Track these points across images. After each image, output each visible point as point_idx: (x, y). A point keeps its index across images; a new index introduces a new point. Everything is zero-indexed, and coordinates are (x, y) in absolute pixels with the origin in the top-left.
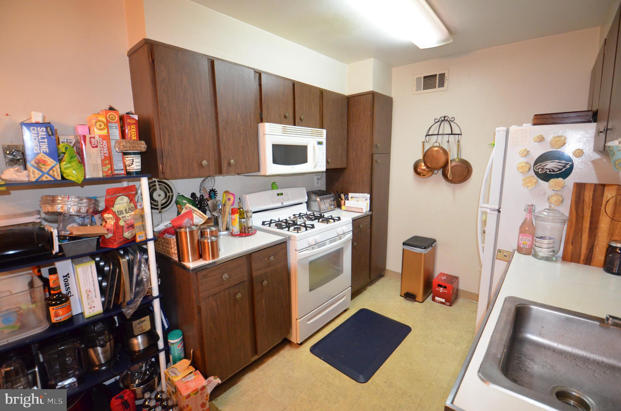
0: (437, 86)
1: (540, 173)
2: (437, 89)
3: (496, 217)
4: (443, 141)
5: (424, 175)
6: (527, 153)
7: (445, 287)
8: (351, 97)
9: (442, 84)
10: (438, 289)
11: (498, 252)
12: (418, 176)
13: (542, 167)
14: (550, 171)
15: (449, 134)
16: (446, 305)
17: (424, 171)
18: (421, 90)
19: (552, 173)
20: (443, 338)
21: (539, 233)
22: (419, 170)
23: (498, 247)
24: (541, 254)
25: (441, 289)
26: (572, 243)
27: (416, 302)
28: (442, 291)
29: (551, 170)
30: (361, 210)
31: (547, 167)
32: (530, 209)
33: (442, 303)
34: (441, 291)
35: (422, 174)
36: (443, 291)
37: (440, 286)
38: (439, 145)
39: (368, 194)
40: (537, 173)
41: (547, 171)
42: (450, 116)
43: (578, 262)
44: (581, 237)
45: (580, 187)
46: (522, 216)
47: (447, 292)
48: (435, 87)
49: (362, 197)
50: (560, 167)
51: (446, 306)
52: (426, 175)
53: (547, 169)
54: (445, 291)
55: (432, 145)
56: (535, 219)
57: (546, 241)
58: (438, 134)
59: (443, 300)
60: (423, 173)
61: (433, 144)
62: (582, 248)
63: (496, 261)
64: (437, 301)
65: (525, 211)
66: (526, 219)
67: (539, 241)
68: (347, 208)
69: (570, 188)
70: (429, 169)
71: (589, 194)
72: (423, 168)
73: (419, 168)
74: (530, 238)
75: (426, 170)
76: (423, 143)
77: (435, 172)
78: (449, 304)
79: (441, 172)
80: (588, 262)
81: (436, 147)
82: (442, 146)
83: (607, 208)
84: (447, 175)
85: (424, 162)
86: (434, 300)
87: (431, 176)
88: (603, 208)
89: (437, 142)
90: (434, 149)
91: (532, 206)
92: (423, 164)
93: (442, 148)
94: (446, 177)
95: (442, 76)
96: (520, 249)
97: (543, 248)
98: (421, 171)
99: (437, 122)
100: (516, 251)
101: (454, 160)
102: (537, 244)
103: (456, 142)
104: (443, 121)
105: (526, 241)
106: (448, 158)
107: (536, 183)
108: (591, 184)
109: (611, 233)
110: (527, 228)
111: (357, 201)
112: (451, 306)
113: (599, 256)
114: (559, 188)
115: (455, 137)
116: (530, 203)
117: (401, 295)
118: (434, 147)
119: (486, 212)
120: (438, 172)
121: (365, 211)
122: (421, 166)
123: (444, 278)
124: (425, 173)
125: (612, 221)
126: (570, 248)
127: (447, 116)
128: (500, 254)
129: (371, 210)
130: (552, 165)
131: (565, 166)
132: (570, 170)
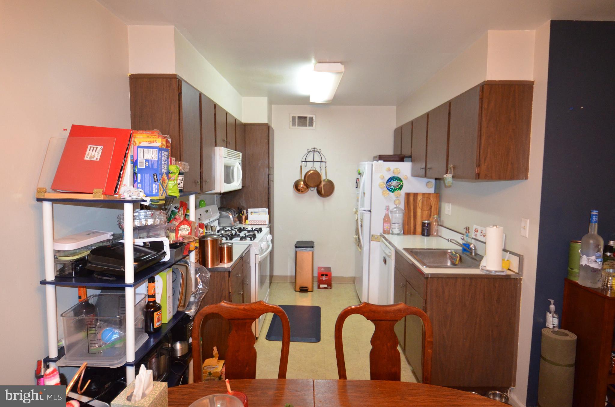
0: (308, 125)
2: (308, 127)
3: (370, 215)
4: (317, 166)
6: (382, 178)
7: (326, 275)
8: (247, 125)
9: (311, 124)
12: (298, 192)
13: (390, 185)
15: (320, 162)
18: (295, 126)
19: (394, 188)
21: (394, 221)
22: (299, 188)
23: (372, 233)
24: (396, 232)
26: (407, 224)
27: (308, 292)
30: (264, 222)
31: (392, 185)
32: (388, 209)
33: (325, 288)
34: (324, 279)
35: (301, 191)
36: (326, 278)
37: (323, 275)
39: (266, 208)
40: (388, 188)
42: (318, 148)
43: (410, 234)
44: (411, 220)
45: (408, 195)
46: (384, 213)
47: (328, 278)
48: (306, 126)
49: (261, 212)
50: (398, 185)
51: (329, 290)
53: (392, 186)
56: (391, 213)
57: (397, 225)
58: (313, 161)
59: (326, 286)
60: (302, 190)
61: (311, 168)
62: (411, 226)
63: (371, 241)
64: (322, 288)
65: (385, 210)
66: (386, 214)
68: (251, 222)
69: (403, 195)
70: (306, 186)
71: (412, 198)
72: (302, 186)
73: (299, 186)
74: (389, 225)
75: (304, 188)
76: (301, 167)
77: (311, 189)
78: (329, 287)
79: (316, 188)
80: (414, 233)
81: (313, 170)
82: (316, 169)
83: (420, 205)
84: (321, 191)
85: (304, 181)
86: (319, 287)
87: (307, 192)
88: (418, 205)
89: (313, 167)
90: (312, 172)
91: (388, 206)
92: (302, 183)
93: (317, 171)
94: (319, 192)
95: (311, 119)
96: (385, 232)
97: (396, 229)
98: (300, 188)
99: (309, 152)
100: (383, 234)
101: (324, 180)
102: (393, 227)
103: (325, 167)
104: (314, 151)
105: (387, 226)
106: (321, 179)
107: (388, 193)
108: (412, 193)
109: (422, 217)
110: (387, 219)
111: (259, 215)
112: (331, 288)
113: (419, 229)
114: (398, 196)
115: (324, 164)
116: (387, 205)
117: (295, 291)
118: (311, 170)
119: (363, 213)
120: (314, 189)
121: (267, 223)
122: (300, 184)
123: (323, 269)
124: (303, 190)
125: (421, 211)
126: (407, 227)
127: (316, 148)
128: (373, 238)
129: (270, 222)
130: (394, 183)
131: (400, 184)
132: (402, 186)
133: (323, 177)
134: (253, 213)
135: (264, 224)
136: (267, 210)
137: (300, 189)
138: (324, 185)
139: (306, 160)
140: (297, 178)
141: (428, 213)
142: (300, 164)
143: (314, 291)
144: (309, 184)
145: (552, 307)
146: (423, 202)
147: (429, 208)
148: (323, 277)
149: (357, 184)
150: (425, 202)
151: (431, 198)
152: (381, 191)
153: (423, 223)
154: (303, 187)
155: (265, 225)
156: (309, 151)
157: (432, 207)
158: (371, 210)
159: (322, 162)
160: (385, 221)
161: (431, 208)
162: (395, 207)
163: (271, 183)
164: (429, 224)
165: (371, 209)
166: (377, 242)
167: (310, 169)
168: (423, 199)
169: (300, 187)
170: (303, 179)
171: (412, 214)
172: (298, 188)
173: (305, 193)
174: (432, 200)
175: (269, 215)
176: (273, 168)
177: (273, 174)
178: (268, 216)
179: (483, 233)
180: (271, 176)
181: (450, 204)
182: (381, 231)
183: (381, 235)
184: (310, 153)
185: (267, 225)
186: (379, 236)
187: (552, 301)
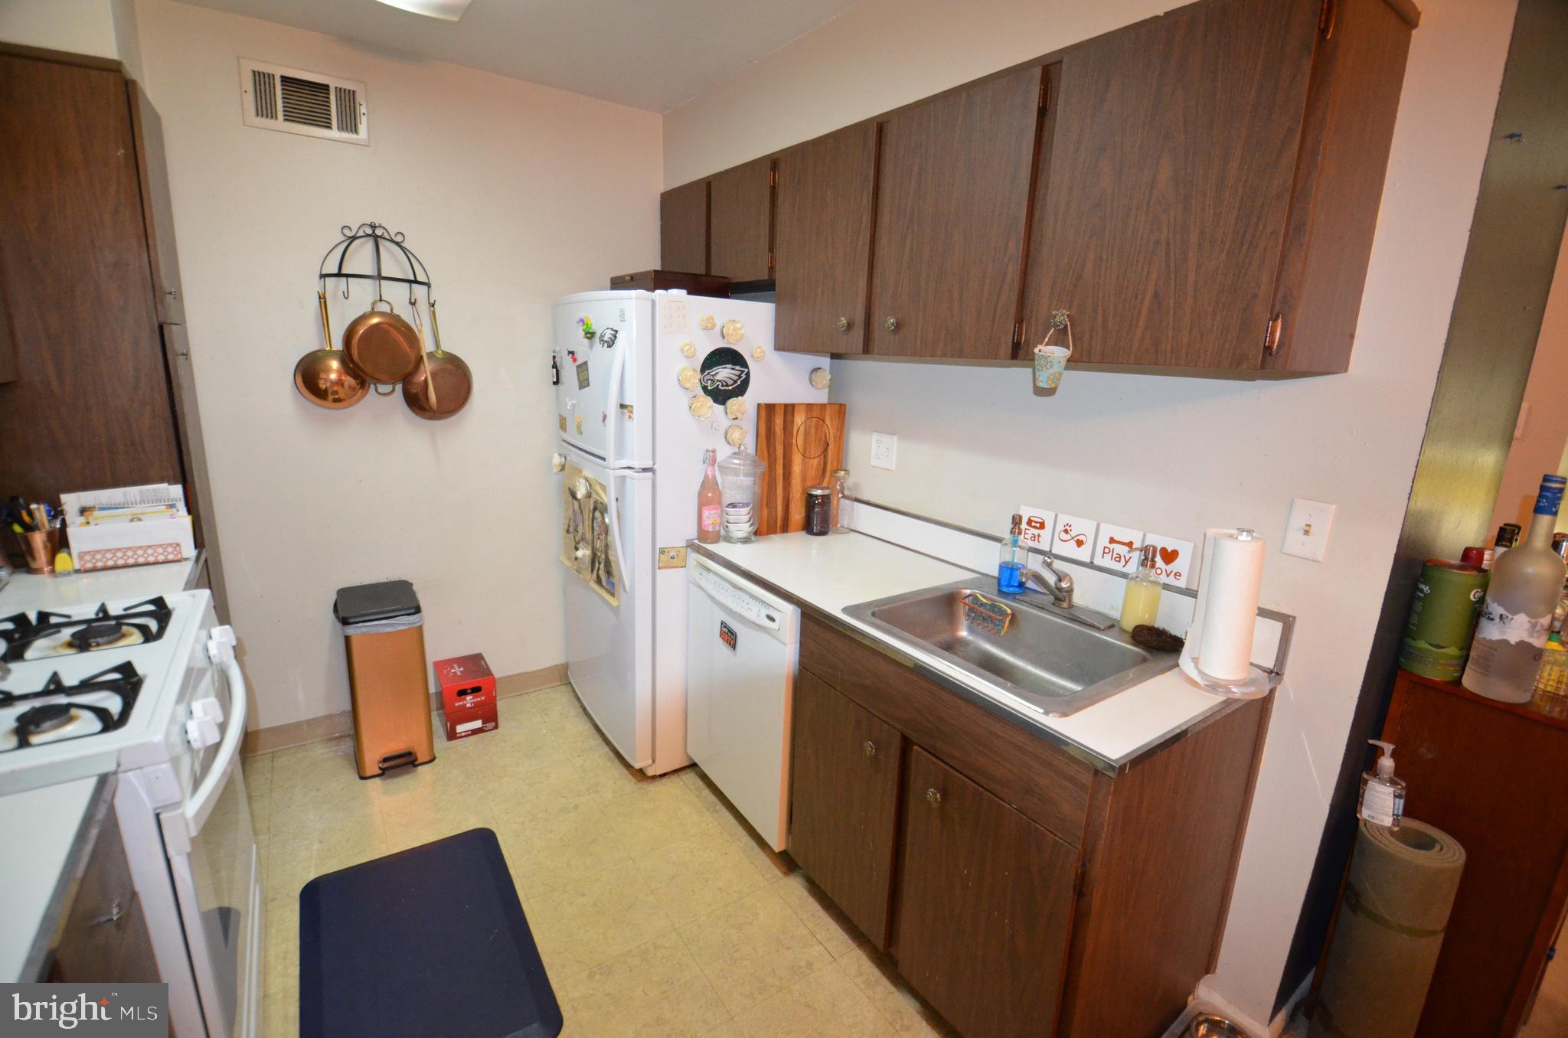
0: (335, 123)
1: (709, 388)
2: (336, 133)
3: (650, 483)
4: (396, 297)
5: (336, 401)
6: (689, 353)
7: (476, 690)
9: (350, 123)
10: (461, 703)
11: (661, 555)
12: (316, 399)
13: (711, 378)
14: (722, 386)
15: (409, 282)
16: (487, 731)
17: (341, 388)
19: (725, 388)
20: (564, 797)
23: (660, 545)
24: (740, 534)
25: (469, 698)
26: (767, 505)
27: (419, 768)
28: (471, 703)
29: (725, 384)
31: (718, 377)
32: (711, 458)
33: (475, 732)
34: (468, 705)
35: (331, 397)
36: (475, 700)
37: (462, 693)
38: (392, 309)
39: (172, 483)
40: (705, 388)
41: (718, 385)
42: (392, 226)
43: (775, 532)
44: (776, 491)
45: (768, 411)
46: (700, 473)
47: (483, 698)
49: (143, 502)
50: (735, 378)
51: (488, 733)
52: (344, 400)
53: (718, 381)
54: (479, 699)
55: (370, 309)
56: (722, 473)
57: (740, 509)
58: (380, 277)
59: (478, 724)
60: (336, 393)
61: (373, 305)
62: (778, 509)
63: (658, 571)
64: (463, 734)
65: (704, 462)
66: (706, 476)
67: (736, 511)
69: (752, 413)
70: (355, 376)
71: (779, 421)
72: (333, 376)
73: (322, 376)
74: (719, 511)
75: (346, 384)
76: (322, 298)
77: (380, 390)
78: (490, 725)
79: (399, 387)
80: (785, 528)
81: (381, 314)
82: (396, 312)
83: (799, 441)
84: (421, 397)
85: (347, 358)
86: (452, 735)
87: (359, 400)
88: (794, 441)
89: (381, 300)
90: (375, 320)
91: (714, 451)
92: (335, 364)
93: (398, 318)
94: (416, 402)
95: (348, 99)
96: (703, 535)
97: (741, 523)
98: (329, 384)
99: (354, 238)
100: (696, 541)
101: (431, 355)
102: (731, 518)
103: (427, 305)
104: (376, 238)
105: (710, 517)
106: (419, 350)
107: (711, 407)
108: (780, 405)
109: (804, 479)
110: (709, 495)
111: (132, 520)
112: (496, 727)
113: (798, 515)
114: (739, 416)
115: (420, 291)
116: (710, 448)
117: (362, 778)
118: (373, 313)
119: (624, 478)
120: (394, 390)
121: (189, 550)
122: (328, 370)
123: (457, 670)
124: (341, 395)
125: (803, 460)
126: (765, 511)
127: (380, 226)
128: (665, 559)
129: (199, 543)
130: (724, 373)
131: (740, 376)
132: (746, 383)
133: (427, 346)
134: (96, 513)
135: (171, 557)
136: (177, 490)
137: (326, 391)
138: (434, 375)
139: (344, 271)
140: (310, 343)
141: (819, 465)
142: (316, 285)
143: (436, 755)
144: (368, 368)
145: (1387, 763)
146: (807, 433)
147: (821, 450)
148: (465, 699)
149: (557, 371)
150: (813, 431)
151: (828, 421)
152: (684, 400)
153: (811, 496)
154: (340, 382)
155: (179, 561)
156: (349, 234)
157: (828, 445)
158: (655, 467)
159: (416, 282)
160: (703, 502)
161: (826, 450)
162: (735, 453)
163: (179, 365)
164: (826, 498)
165: (654, 464)
166: (677, 569)
167: (367, 309)
168: (808, 422)
169: (326, 380)
170: (338, 344)
171: (780, 471)
172: (318, 383)
173: (352, 405)
174: (830, 426)
175: (189, 512)
176: (178, 296)
177: (182, 323)
178: (187, 521)
179: (1073, 534)
180: (173, 333)
181: (896, 436)
182: (692, 533)
183: (690, 546)
184: (356, 242)
185: (186, 559)
186: (683, 551)
187: (1388, 747)
